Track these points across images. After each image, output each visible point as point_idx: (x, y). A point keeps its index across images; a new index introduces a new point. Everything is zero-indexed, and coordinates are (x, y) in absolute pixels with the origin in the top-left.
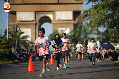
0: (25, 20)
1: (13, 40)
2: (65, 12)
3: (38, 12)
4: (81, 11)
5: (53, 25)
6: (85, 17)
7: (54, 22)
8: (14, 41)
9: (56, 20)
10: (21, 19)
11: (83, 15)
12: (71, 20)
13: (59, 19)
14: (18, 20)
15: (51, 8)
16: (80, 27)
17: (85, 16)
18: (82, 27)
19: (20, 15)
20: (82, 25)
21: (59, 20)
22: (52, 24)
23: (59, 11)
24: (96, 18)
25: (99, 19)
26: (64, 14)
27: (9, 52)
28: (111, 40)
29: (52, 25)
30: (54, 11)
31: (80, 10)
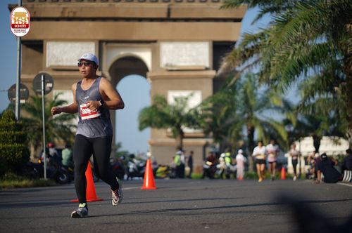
0: (70, 66)
1: (33, 123)
2: (188, 45)
3: (109, 45)
4: (234, 43)
5: (151, 84)
6: (247, 55)
7: (155, 74)
8: (37, 127)
9: (162, 69)
10: (56, 61)
11: (242, 50)
12: (207, 69)
13: (172, 66)
14: (47, 66)
15: (146, 31)
16: (233, 87)
17: (249, 53)
18: (240, 88)
19: (54, 52)
20: (238, 81)
21: (169, 68)
22: (149, 79)
23: (171, 40)
24: (281, 55)
25: (290, 58)
26: (184, 50)
27: (22, 154)
28: (323, 129)
29: (150, 81)
30: (155, 41)
31: (232, 39)
